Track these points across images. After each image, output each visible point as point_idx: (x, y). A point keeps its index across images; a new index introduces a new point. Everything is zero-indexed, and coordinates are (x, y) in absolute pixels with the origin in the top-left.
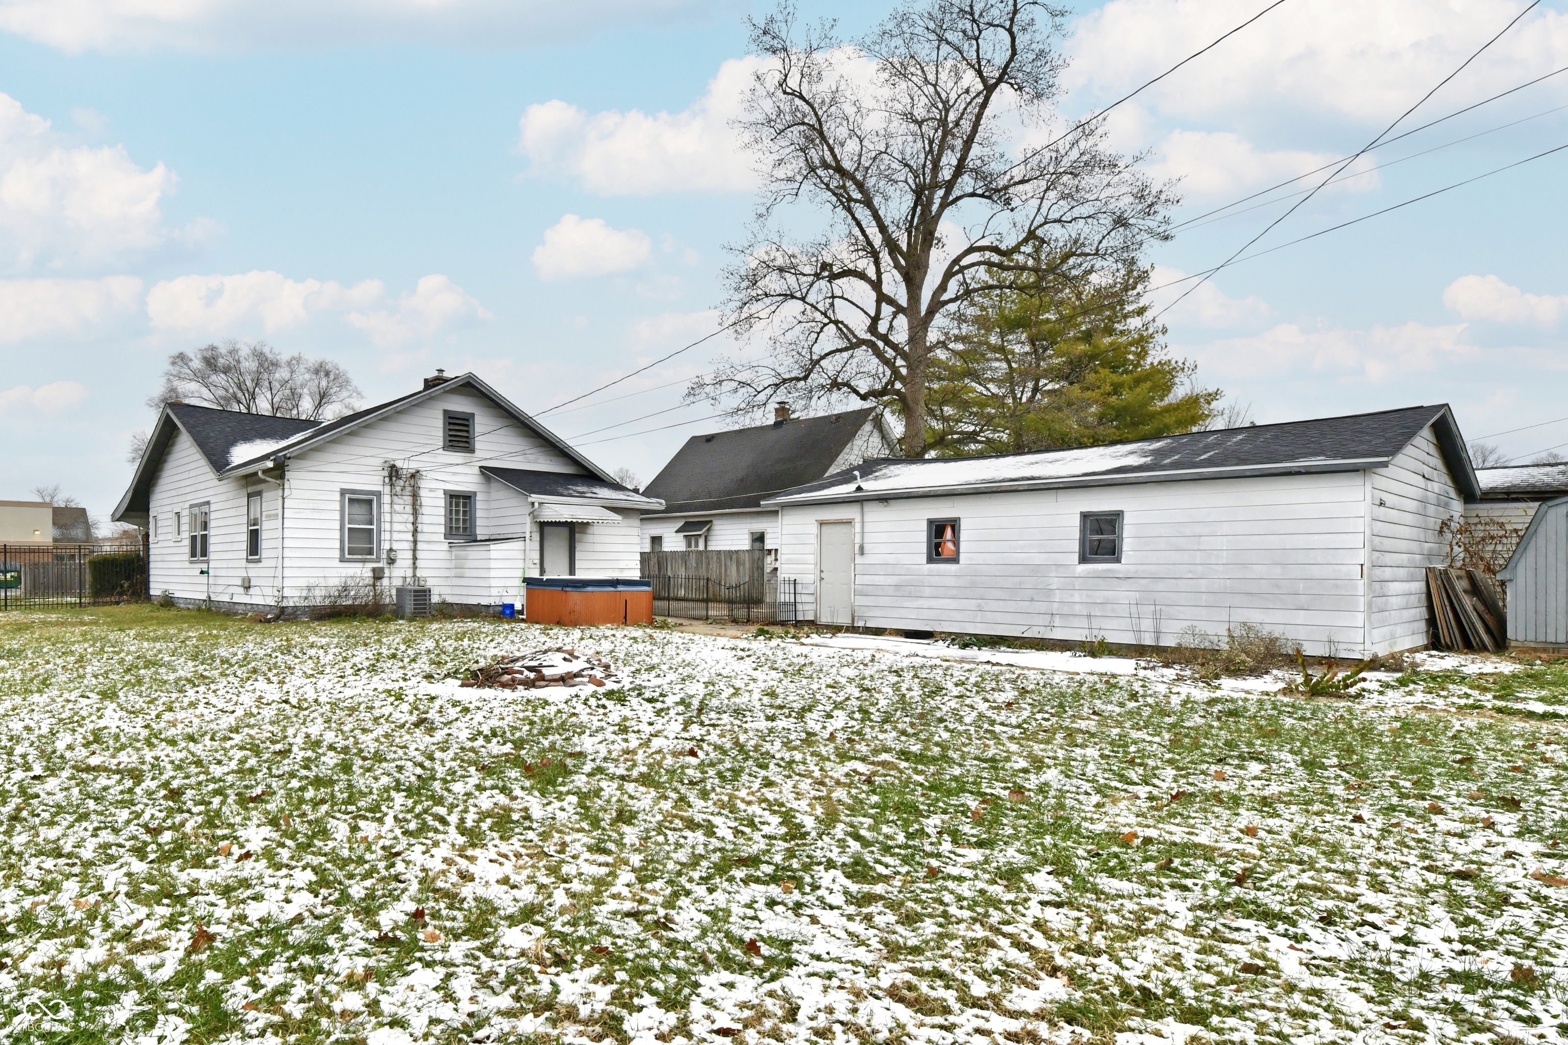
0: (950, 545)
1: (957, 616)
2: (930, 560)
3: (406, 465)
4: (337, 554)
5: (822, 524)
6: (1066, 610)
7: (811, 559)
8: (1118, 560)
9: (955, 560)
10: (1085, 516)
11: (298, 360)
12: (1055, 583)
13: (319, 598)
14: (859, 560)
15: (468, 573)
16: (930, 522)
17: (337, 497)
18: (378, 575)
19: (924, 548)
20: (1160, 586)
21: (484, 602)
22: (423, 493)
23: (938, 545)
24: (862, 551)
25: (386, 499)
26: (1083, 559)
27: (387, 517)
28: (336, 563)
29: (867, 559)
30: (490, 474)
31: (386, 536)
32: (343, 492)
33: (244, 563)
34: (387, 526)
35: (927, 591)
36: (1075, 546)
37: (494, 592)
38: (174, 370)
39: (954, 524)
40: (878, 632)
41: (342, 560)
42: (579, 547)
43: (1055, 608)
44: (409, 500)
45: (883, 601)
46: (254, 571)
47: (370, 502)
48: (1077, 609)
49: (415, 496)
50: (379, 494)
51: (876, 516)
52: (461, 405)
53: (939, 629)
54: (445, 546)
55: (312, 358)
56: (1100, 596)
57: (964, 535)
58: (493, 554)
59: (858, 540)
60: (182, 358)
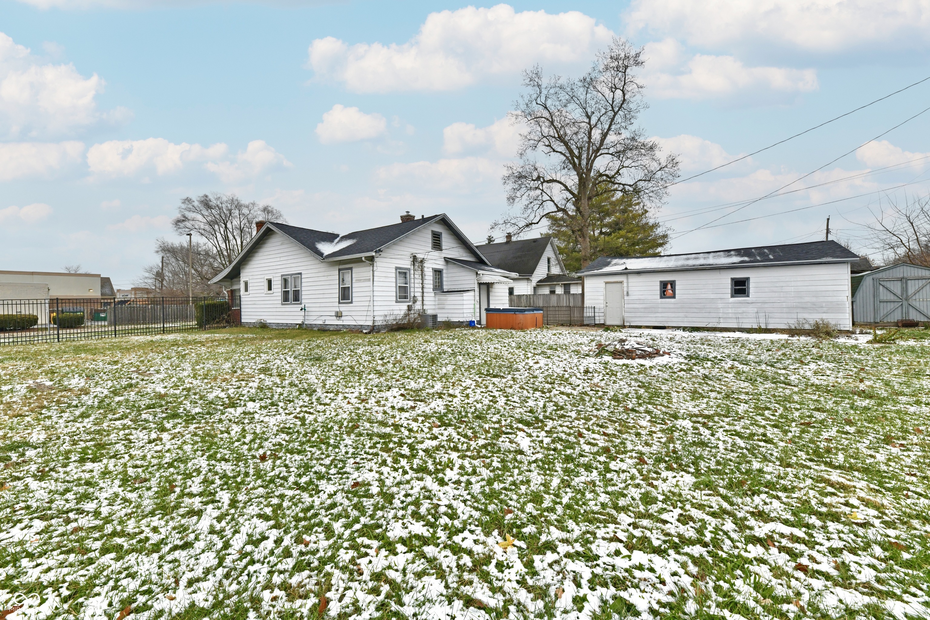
0: (670, 291)
1: (674, 319)
2: (661, 297)
3: (420, 256)
4: (394, 299)
5: (606, 283)
6: (725, 316)
7: (602, 298)
8: (748, 296)
9: (674, 297)
10: (732, 279)
12: (720, 306)
13: (391, 320)
14: (626, 298)
15: (447, 307)
16: (661, 282)
17: (394, 271)
18: (409, 308)
19: (658, 292)
20: (766, 305)
21: (461, 320)
22: (425, 269)
23: (664, 291)
24: (628, 294)
25: (412, 272)
26: (732, 296)
27: (412, 281)
28: (394, 303)
29: (630, 298)
30: (447, 261)
31: (412, 290)
32: (397, 268)
33: (337, 304)
34: (412, 285)
35: (660, 310)
36: (729, 291)
37: (465, 315)
38: (183, 206)
39: (673, 284)
40: (639, 327)
41: (397, 302)
42: (491, 294)
43: (721, 315)
44: (420, 272)
45: (638, 314)
46: (344, 308)
47: (405, 273)
48: (730, 315)
49: (422, 271)
50: (409, 269)
51: (634, 280)
52: (438, 229)
53: (666, 325)
54: (433, 295)
56: (740, 310)
57: (677, 287)
58: (465, 298)
59: (625, 289)
60: (188, 200)
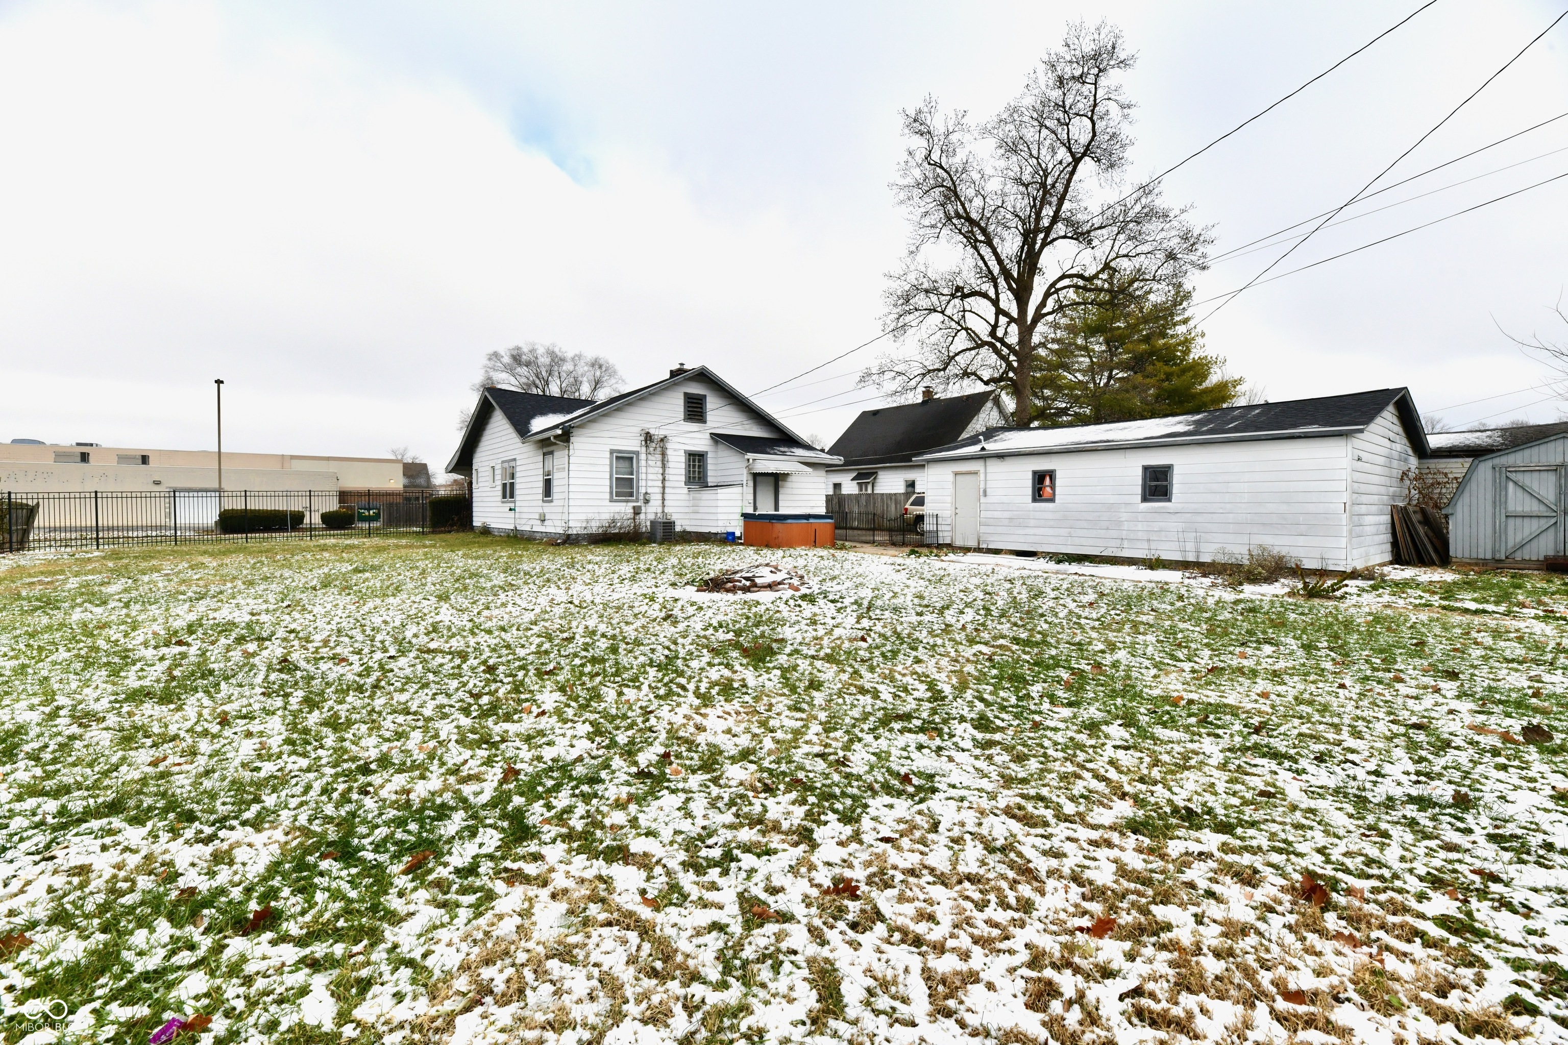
0: (1048, 489)
1: (1053, 540)
2: (1034, 500)
3: (657, 433)
4: (608, 496)
5: (956, 474)
6: (1132, 536)
7: (949, 499)
8: (1169, 500)
9: (1052, 500)
10: (1146, 468)
11: (580, 356)
12: (1124, 516)
13: (594, 528)
14: (983, 500)
15: (701, 510)
16: (1035, 473)
17: (608, 455)
18: (637, 511)
19: (1029, 491)
20: (1199, 518)
21: (714, 530)
22: (669, 452)
23: (1040, 489)
24: (985, 495)
25: (643, 457)
26: (1145, 499)
27: (643, 470)
28: (607, 503)
29: (989, 499)
30: (719, 439)
31: (642, 483)
32: (612, 452)
33: (540, 502)
34: (642, 476)
35: (1032, 523)
36: (1139, 490)
37: (720, 523)
38: (490, 364)
39: (1051, 474)
40: (997, 552)
41: (611, 500)
42: (781, 491)
43: (1124, 534)
44: (659, 457)
45: (1000, 530)
46: (548, 509)
47: (631, 459)
48: (1140, 535)
49: (664, 454)
50: (637, 453)
51: (994, 467)
52: (696, 389)
53: (1040, 550)
54: (685, 491)
55: (590, 355)
56: (1156, 526)
57: (1058, 482)
58: (720, 496)
59: (982, 486)
60: (496, 356)
